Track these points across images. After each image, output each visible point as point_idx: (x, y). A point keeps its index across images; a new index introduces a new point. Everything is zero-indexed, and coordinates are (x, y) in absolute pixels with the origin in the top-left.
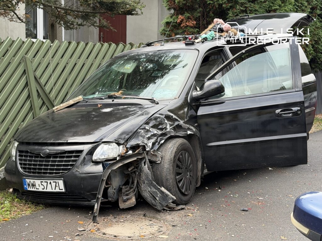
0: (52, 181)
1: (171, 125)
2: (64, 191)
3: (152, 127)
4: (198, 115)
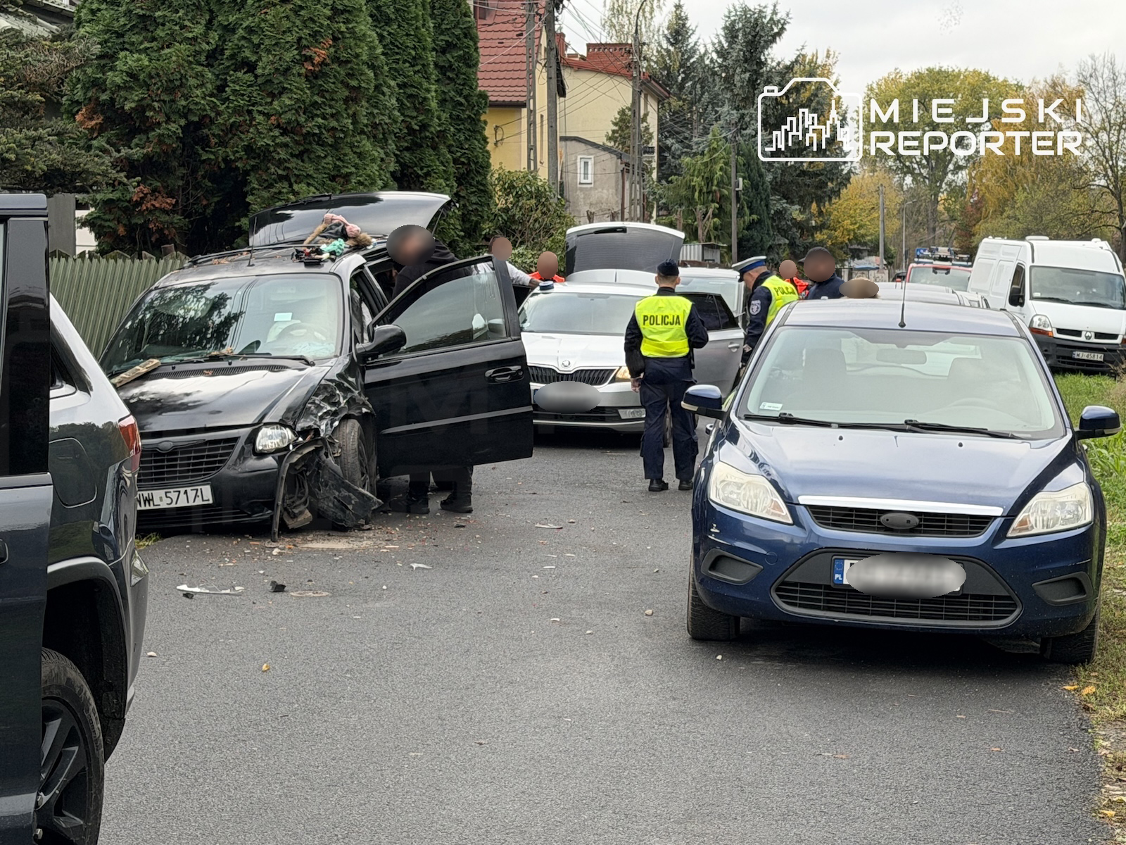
0: (189, 489)
1: (344, 398)
2: (211, 502)
3: (323, 400)
4: (366, 382)
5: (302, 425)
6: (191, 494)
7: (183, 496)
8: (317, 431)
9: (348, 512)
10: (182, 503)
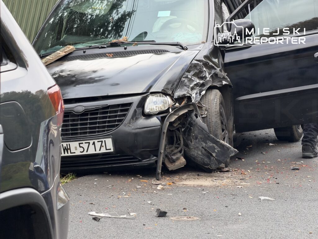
0: (96, 141)
1: (209, 74)
2: (112, 150)
3: (194, 75)
4: (225, 62)
5: (178, 93)
6: (98, 145)
7: (92, 147)
8: (189, 98)
9: (212, 158)
10: (91, 151)
